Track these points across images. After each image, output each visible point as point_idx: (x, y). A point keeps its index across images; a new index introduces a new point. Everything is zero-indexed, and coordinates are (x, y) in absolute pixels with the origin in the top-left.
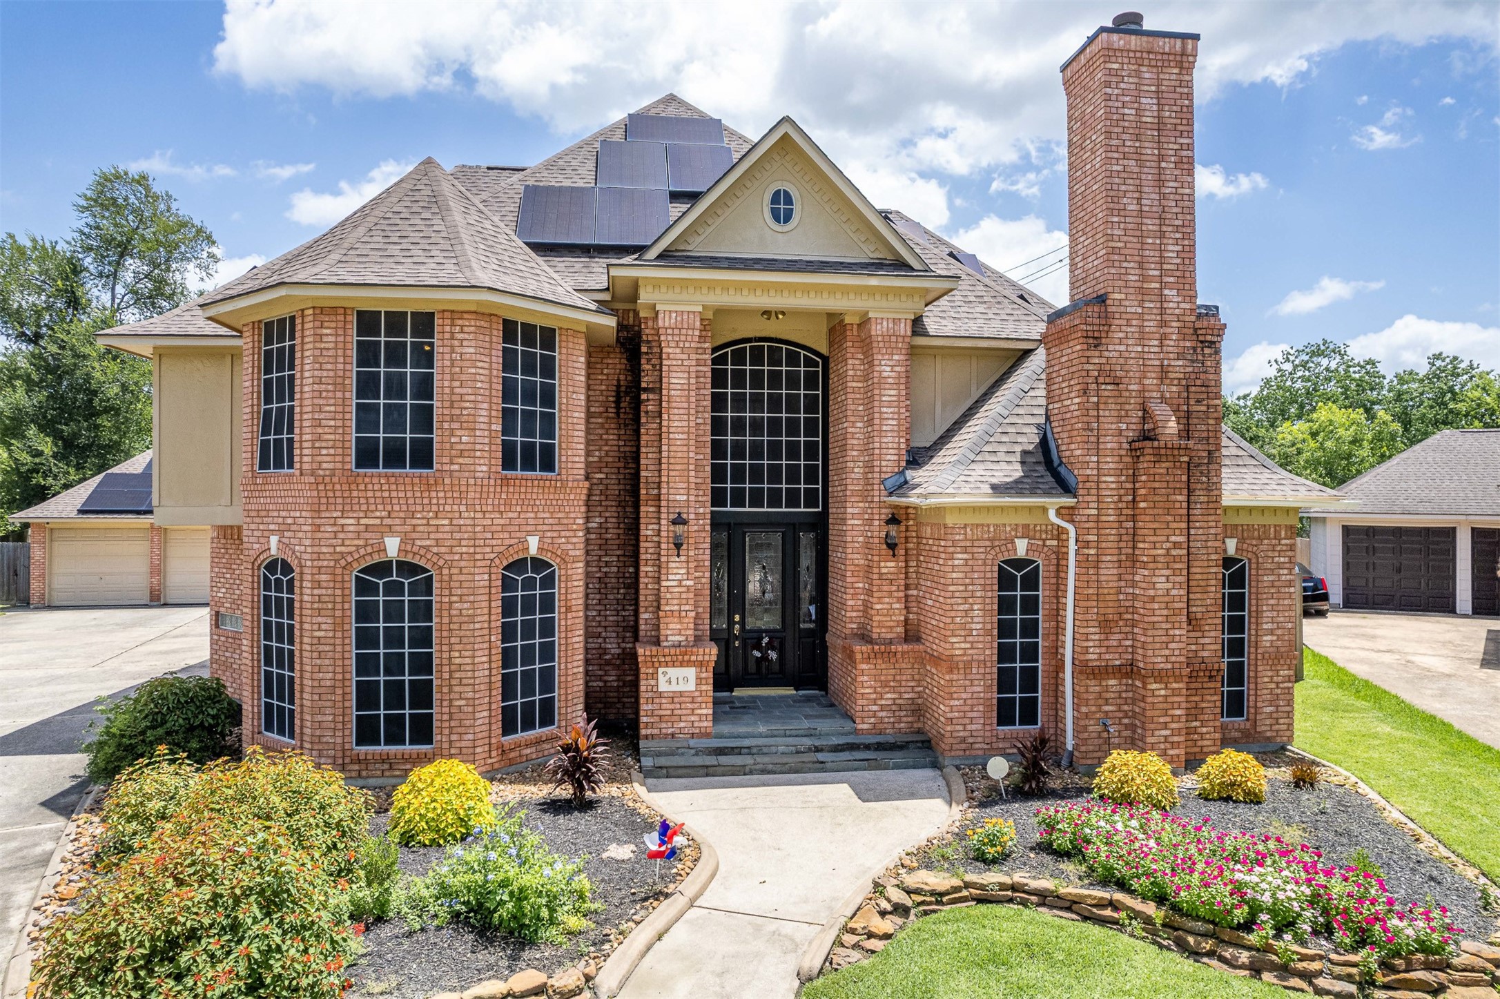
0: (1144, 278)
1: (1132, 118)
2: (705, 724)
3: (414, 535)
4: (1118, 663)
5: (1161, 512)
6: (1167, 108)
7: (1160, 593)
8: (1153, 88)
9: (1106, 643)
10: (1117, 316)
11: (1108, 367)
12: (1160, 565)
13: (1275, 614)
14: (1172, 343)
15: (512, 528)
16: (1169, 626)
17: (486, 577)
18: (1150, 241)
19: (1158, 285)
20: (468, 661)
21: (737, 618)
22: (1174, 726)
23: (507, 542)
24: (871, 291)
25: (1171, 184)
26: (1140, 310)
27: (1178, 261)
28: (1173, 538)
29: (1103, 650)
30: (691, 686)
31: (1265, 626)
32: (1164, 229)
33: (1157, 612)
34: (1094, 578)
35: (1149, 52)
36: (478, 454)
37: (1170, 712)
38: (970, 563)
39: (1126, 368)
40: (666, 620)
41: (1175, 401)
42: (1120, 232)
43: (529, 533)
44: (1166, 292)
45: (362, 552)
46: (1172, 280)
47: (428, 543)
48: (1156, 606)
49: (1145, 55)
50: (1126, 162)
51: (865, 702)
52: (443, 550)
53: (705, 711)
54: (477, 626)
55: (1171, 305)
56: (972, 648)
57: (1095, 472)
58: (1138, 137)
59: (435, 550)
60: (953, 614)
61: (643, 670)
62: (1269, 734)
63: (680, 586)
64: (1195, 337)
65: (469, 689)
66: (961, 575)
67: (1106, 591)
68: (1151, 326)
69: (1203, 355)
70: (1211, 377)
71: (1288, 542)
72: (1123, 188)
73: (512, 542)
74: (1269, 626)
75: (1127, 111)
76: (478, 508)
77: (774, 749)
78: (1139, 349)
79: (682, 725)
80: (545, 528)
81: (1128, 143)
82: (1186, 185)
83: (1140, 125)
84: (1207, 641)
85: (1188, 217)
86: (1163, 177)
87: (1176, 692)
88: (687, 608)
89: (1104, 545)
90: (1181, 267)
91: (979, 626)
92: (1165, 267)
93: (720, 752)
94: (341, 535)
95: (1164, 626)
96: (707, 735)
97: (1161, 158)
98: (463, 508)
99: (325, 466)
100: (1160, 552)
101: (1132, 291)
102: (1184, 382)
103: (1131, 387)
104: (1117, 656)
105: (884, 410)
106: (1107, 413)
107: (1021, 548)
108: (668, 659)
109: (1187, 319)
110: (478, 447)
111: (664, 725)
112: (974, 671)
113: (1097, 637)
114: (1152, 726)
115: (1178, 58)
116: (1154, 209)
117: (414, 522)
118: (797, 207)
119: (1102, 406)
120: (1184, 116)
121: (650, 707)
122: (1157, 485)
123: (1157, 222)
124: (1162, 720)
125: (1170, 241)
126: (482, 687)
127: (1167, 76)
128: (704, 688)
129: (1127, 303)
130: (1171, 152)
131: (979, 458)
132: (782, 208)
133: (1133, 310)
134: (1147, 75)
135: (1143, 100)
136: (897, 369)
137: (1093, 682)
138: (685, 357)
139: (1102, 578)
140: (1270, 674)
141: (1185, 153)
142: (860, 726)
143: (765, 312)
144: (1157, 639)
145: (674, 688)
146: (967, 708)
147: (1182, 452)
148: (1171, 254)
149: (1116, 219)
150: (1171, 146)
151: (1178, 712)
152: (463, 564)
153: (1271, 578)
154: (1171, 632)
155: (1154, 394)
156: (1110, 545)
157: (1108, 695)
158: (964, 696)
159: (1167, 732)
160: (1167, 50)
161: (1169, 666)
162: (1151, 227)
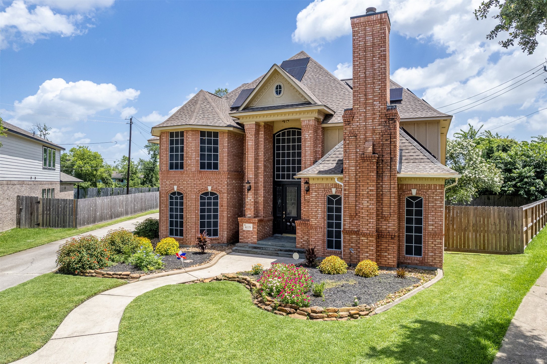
0: (366, 99)
1: (362, 45)
2: (255, 240)
3: (180, 186)
4: (356, 230)
5: (365, 179)
6: (376, 39)
7: (365, 206)
8: (371, 33)
9: (352, 223)
10: (356, 113)
11: (353, 131)
12: (365, 197)
13: (434, 218)
14: (377, 120)
15: (203, 184)
16: (368, 218)
17: (195, 196)
18: (369, 86)
19: (372, 101)
20: (190, 217)
21: (284, 212)
22: (370, 253)
23: (201, 188)
24: (300, 112)
25: (377, 65)
26: (365, 110)
27: (380, 91)
28: (370, 188)
29: (351, 225)
30: (251, 229)
31: (429, 223)
32: (374, 81)
33: (364, 213)
34: (347, 201)
35: (368, 22)
36: (192, 165)
37: (369, 248)
38: (317, 196)
39: (359, 130)
40: (247, 210)
41: (378, 141)
42: (357, 85)
43: (208, 185)
44: (375, 103)
45: (170, 189)
46: (377, 98)
47: (182, 187)
48: (363, 211)
49: (367, 23)
50: (360, 61)
51: (299, 238)
52: (185, 189)
53: (255, 237)
54: (192, 208)
55: (377, 107)
56: (318, 223)
57: (348, 166)
58: (365, 51)
59: (184, 189)
60: (312, 211)
61: (240, 224)
62: (431, 263)
63: (250, 201)
64: (386, 118)
65: (190, 224)
66: (315, 199)
67: (351, 206)
68: (369, 115)
69: (389, 123)
70: (392, 131)
71: (440, 191)
72: (359, 69)
73: (203, 188)
74: (432, 223)
75: (361, 43)
76: (192, 179)
77: (269, 249)
78: (364, 124)
79: (249, 240)
80: (214, 184)
81: (361, 54)
82: (383, 64)
83: (365, 47)
84: (390, 225)
85: (384, 75)
86: (374, 63)
87: (371, 241)
88: (252, 207)
89: (350, 190)
90: (381, 94)
91: (320, 216)
92: (374, 94)
93: (255, 248)
94: (166, 185)
95: (366, 218)
96: (256, 243)
97: (374, 56)
98: (189, 179)
99: (163, 169)
100: (365, 193)
101: (362, 104)
102: (381, 134)
103: (361, 137)
104: (356, 228)
105: (306, 148)
106: (352, 146)
107: (334, 191)
108: (245, 221)
109: (383, 111)
110: (192, 164)
111: (245, 239)
112: (318, 230)
113: (348, 221)
114: (362, 252)
115: (379, 21)
116: (371, 75)
117: (180, 182)
118: (282, 89)
119: (350, 144)
120: (382, 40)
121: (241, 234)
122: (364, 170)
123: (372, 79)
124: (366, 250)
125: (377, 85)
126: (193, 224)
127: (376, 28)
128: (255, 230)
129: (360, 108)
130: (377, 54)
131: (323, 163)
132: (279, 90)
133: (362, 111)
134: (368, 29)
135: (367, 38)
136: (310, 135)
137: (347, 236)
138: (252, 136)
139: (350, 201)
140: (432, 241)
141: (382, 53)
142: (297, 246)
143: (283, 121)
144: (364, 222)
145: (247, 229)
146: (316, 241)
147: (373, 158)
148: (377, 90)
149: (356, 81)
150: (377, 52)
151: (372, 248)
152: (189, 193)
153: (432, 204)
154: (369, 220)
155: (370, 139)
156: (352, 190)
157: (352, 241)
158: (315, 237)
159: (368, 255)
160: (375, 19)
161: (369, 232)
162: (369, 81)
